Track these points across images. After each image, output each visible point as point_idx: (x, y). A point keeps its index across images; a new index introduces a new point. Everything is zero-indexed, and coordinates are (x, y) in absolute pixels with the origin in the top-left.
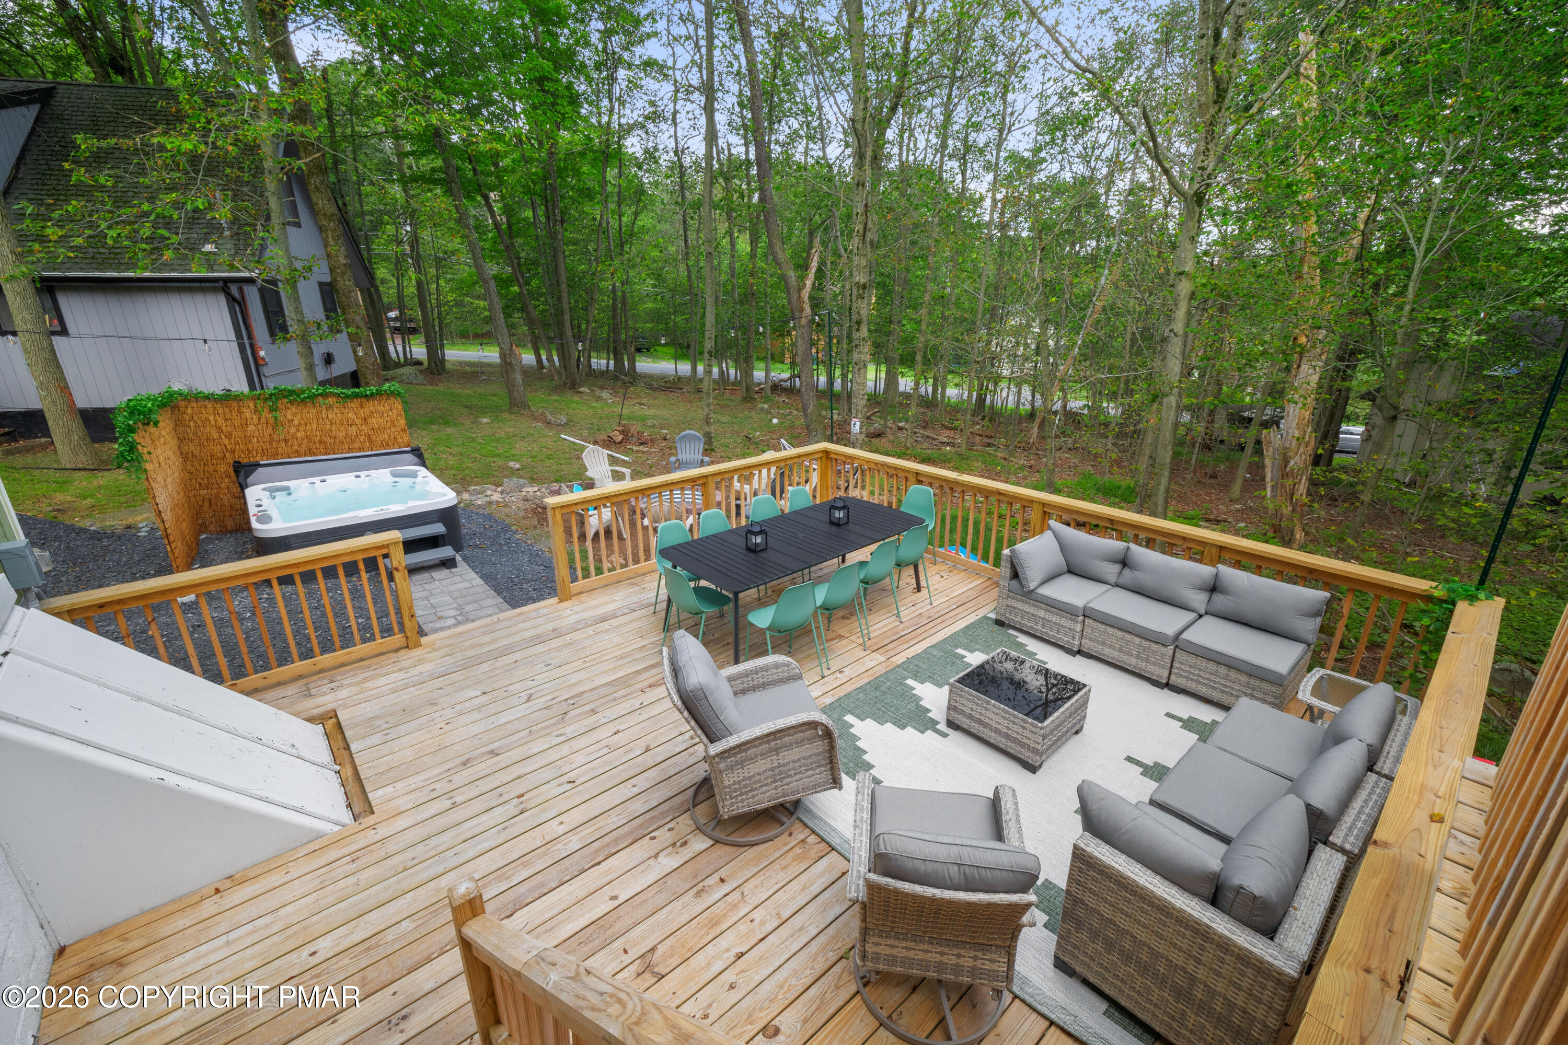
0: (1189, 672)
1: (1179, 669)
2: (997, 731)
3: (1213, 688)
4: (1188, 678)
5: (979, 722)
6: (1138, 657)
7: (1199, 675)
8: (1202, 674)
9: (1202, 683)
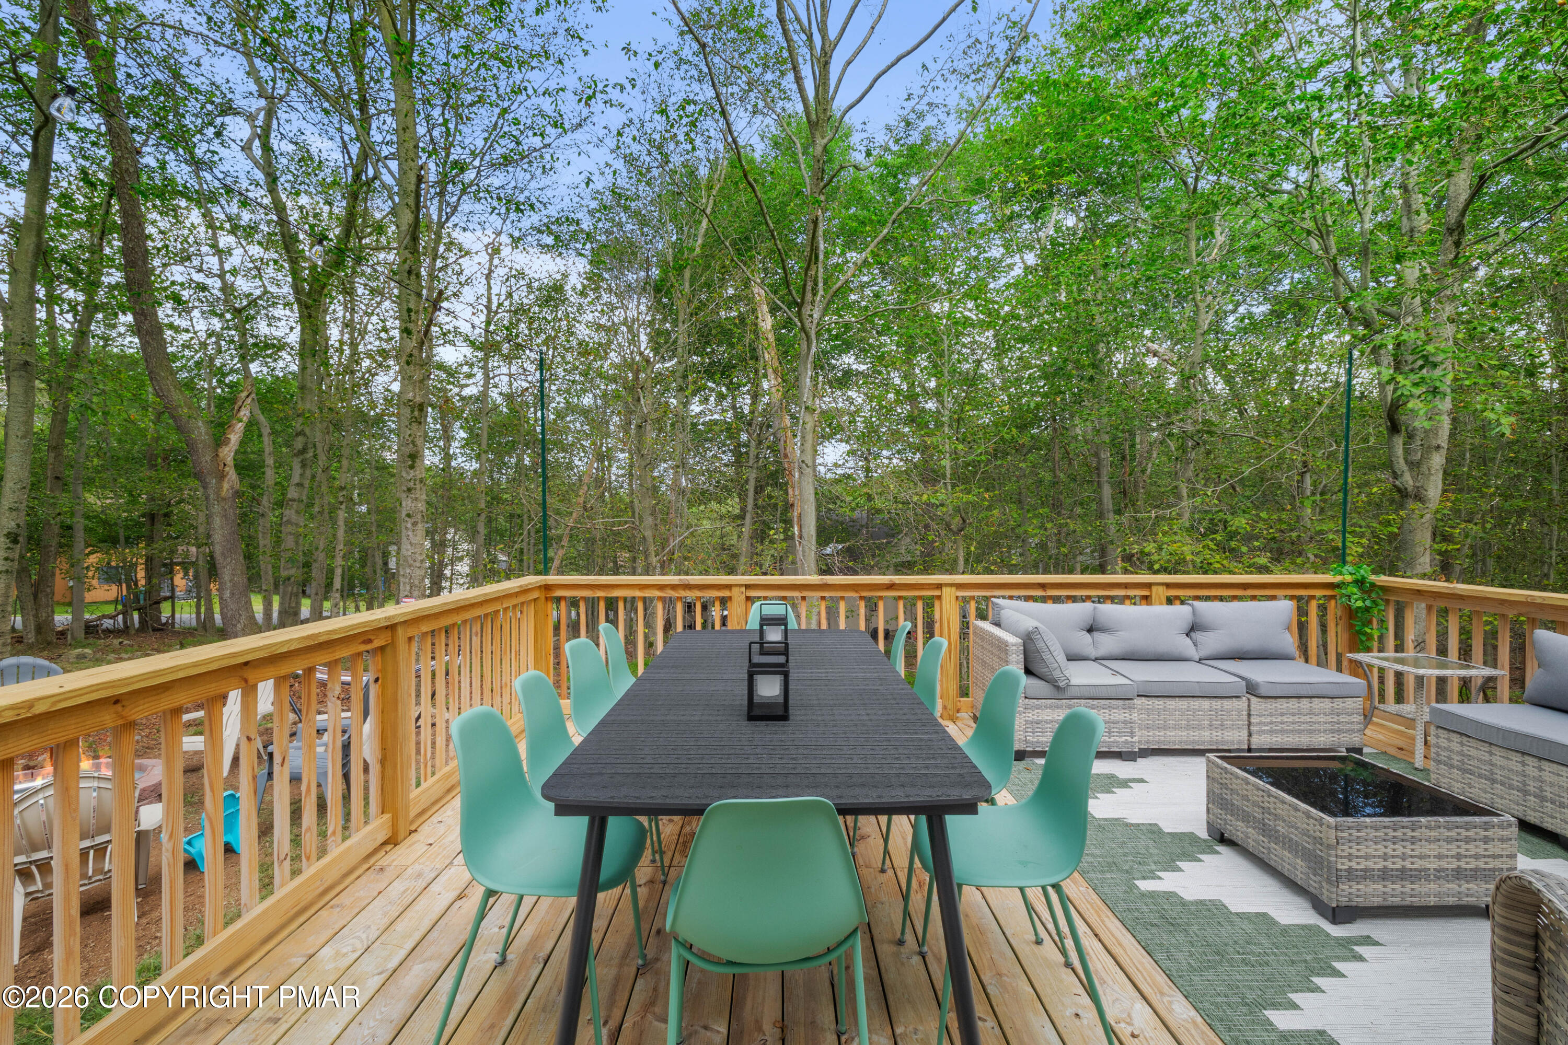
0: (1271, 723)
1: (1260, 723)
2: (1440, 874)
3: (1300, 732)
4: (1271, 732)
5: (1404, 875)
6: (1211, 727)
7: (1282, 723)
8: (1285, 719)
9: (1287, 731)
